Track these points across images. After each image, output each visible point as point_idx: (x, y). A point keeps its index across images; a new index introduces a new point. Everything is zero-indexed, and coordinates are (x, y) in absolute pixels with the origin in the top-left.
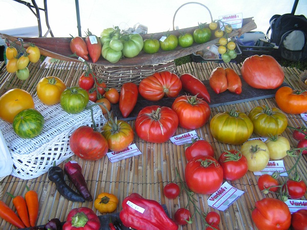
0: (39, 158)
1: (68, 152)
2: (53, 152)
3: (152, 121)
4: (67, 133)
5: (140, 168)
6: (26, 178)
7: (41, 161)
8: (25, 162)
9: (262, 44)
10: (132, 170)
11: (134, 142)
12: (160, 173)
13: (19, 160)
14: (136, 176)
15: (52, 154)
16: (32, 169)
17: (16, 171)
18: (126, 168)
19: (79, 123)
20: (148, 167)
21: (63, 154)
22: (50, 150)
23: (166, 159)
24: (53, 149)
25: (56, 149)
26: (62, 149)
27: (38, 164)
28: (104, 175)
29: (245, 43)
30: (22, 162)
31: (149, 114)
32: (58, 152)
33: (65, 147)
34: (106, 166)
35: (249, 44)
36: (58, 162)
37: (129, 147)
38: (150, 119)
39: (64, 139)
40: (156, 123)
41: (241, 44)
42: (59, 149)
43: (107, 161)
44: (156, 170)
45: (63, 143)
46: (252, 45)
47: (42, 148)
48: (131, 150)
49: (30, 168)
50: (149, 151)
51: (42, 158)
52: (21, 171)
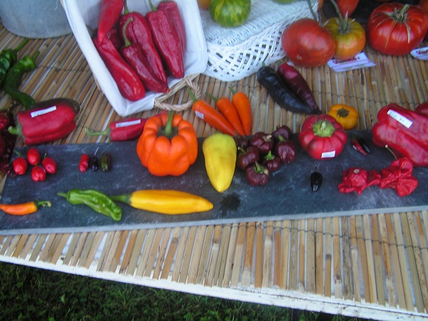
0: (245, 55)
1: (276, 53)
2: (260, 49)
3: (395, 22)
4: (278, 28)
5: (374, 83)
6: (225, 78)
7: (246, 58)
8: (226, 57)
10: (365, 84)
11: (364, 50)
12: (401, 92)
13: (218, 54)
14: (371, 92)
15: (259, 52)
16: (235, 68)
17: (212, 68)
18: (356, 81)
19: (293, 15)
20: (385, 83)
21: (270, 55)
22: (258, 46)
23: (407, 76)
24: (261, 46)
25: (264, 46)
26: (270, 47)
27: (243, 61)
28: (328, 86)
30: (221, 57)
31: (389, 14)
32: (266, 51)
33: (274, 45)
34: (328, 76)
36: (267, 63)
37: (356, 57)
38: (391, 20)
39: (274, 35)
40: (401, 26)
42: (267, 47)
43: (327, 70)
44: (396, 88)
45: (272, 39)
47: (250, 41)
48: (358, 60)
49: (231, 66)
50: (382, 65)
51: (248, 55)
52: (219, 69)
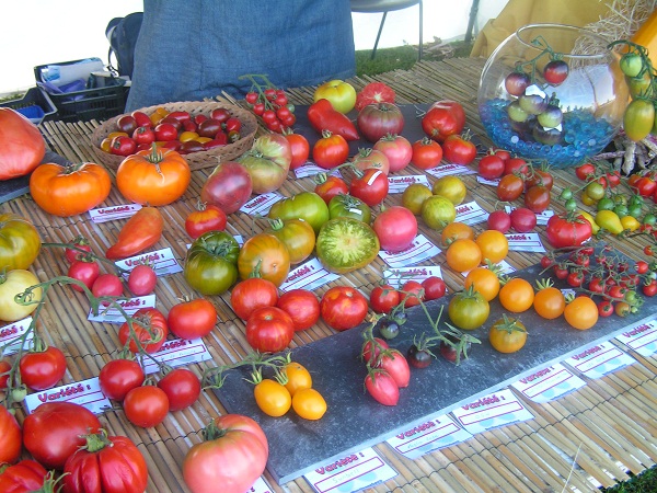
9: (102, 82)
29: (65, 87)
35: (75, 87)
41: (55, 92)
46: (82, 87)
